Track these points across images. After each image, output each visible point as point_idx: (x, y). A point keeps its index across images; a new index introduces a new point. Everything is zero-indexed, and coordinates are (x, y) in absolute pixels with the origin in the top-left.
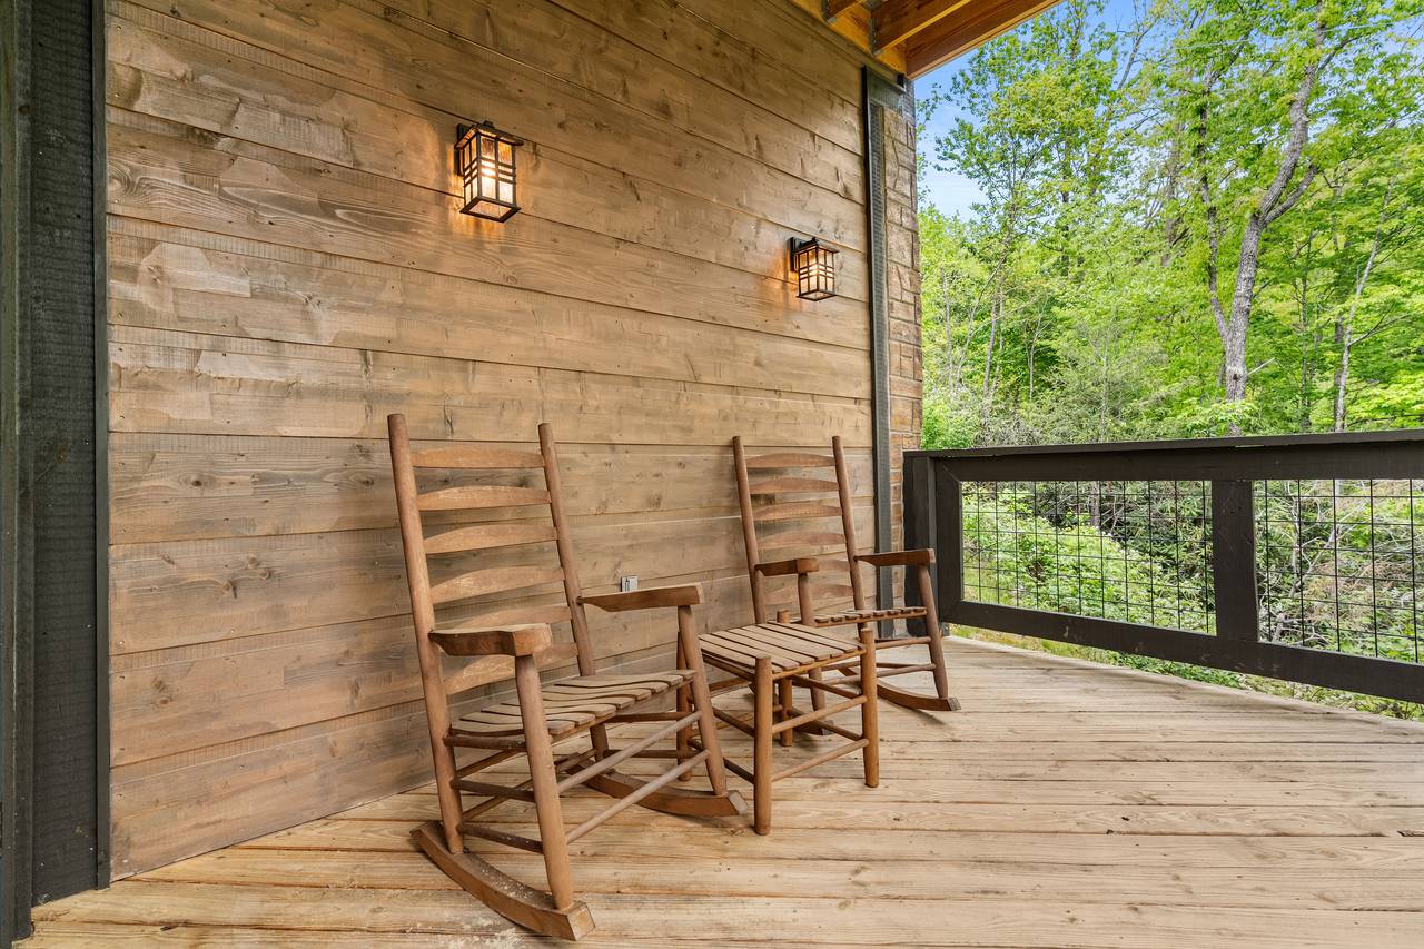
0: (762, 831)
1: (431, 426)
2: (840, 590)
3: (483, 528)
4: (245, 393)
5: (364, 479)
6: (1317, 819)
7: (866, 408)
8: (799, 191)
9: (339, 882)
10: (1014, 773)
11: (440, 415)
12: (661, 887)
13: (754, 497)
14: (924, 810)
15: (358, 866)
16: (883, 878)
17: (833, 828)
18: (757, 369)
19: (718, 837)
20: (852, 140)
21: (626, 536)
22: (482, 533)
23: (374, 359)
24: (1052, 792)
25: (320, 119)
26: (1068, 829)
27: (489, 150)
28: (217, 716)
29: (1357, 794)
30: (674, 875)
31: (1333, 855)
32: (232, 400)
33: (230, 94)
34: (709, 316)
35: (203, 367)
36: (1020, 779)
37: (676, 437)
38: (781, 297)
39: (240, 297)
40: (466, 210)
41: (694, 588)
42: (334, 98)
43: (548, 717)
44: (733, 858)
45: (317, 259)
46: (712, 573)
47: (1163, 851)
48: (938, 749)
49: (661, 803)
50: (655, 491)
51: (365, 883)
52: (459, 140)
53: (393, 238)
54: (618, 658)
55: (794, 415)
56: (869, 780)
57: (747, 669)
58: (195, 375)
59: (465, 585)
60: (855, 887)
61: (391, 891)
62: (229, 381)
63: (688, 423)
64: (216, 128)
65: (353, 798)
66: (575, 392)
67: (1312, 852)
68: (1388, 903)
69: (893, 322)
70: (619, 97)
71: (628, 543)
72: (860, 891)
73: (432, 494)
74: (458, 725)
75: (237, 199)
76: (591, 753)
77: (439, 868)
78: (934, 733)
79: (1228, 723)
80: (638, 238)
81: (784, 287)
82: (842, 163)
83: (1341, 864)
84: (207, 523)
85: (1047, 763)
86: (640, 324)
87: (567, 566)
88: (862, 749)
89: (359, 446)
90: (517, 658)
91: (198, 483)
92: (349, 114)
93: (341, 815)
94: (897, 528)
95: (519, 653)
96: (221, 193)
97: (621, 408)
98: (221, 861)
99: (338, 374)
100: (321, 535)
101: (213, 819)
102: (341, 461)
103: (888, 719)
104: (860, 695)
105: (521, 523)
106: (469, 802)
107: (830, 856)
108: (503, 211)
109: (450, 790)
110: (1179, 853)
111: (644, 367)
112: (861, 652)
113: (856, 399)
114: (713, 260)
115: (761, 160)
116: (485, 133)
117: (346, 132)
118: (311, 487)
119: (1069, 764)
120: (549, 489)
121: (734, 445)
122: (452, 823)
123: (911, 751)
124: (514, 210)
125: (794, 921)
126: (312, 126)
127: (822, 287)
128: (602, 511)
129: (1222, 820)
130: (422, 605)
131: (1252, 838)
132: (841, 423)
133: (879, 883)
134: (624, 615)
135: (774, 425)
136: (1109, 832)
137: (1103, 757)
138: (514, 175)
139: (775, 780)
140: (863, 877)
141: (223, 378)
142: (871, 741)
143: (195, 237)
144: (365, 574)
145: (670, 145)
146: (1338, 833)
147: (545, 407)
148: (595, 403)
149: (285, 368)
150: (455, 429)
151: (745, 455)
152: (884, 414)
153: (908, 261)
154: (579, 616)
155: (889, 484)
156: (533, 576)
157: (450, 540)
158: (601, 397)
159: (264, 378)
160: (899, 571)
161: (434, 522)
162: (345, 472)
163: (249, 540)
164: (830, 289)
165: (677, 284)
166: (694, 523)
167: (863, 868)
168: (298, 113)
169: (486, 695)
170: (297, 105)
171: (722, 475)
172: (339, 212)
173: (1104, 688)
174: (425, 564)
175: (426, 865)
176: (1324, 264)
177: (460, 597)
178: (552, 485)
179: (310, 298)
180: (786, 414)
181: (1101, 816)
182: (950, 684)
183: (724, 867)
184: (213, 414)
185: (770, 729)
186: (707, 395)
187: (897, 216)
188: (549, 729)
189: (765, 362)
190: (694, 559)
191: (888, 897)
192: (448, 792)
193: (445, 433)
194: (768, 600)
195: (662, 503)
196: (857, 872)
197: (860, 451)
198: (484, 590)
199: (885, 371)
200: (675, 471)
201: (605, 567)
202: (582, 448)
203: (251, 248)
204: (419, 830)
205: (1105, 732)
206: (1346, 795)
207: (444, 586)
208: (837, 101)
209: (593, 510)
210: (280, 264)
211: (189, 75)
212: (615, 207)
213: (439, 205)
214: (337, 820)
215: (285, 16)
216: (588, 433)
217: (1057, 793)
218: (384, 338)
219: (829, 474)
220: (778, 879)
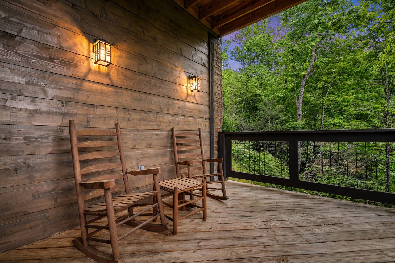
0: (175, 234)
1: (83, 124)
2: (200, 169)
3: (98, 152)
4: (22, 112)
5: (61, 138)
6: (307, 222)
7: (208, 121)
8: (192, 63)
9: (48, 257)
10: (240, 215)
11: (86, 120)
12: (145, 251)
13: (177, 144)
14: (217, 226)
15: (54, 252)
16: (205, 244)
17: (194, 232)
18: (179, 110)
19: (162, 236)
20: (206, 51)
21: (141, 155)
22: (97, 154)
23: (66, 104)
24: (249, 219)
25: (50, 34)
26: (252, 228)
27: (103, 46)
28: (8, 210)
29: (317, 216)
30: (149, 247)
31: (310, 231)
32: (18, 114)
33: (21, 24)
34: (166, 95)
35: (8, 104)
36: (242, 216)
37: (156, 127)
38: (186, 91)
39: (22, 84)
40: (96, 63)
41: (158, 169)
42: (55, 28)
43: (114, 206)
44: (167, 241)
45: (48, 74)
46: (165, 164)
47: (273, 232)
48: (223, 210)
49: (147, 228)
50: (150, 142)
51: (56, 257)
52: (94, 43)
53: (73, 69)
54: (138, 188)
55: (189, 122)
56: (204, 219)
57: (172, 191)
58: (5, 106)
59: (92, 169)
60: (198, 247)
61: (65, 259)
62: (17, 109)
63: (160, 124)
64: (15, 33)
65: (54, 232)
66: (127, 115)
67: (305, 230)
68: (320, 241)
69: (215, 99)
70: (142, 35)
71: (141, 156)
72: (199, 248)
73: (82, 143)
74: (87, 209)
75: (21, 55)
76: (128, 215)
77: (80, 251)
78: (222, 206)
79: (291, 200)
80: (147, 73)
81: (187, 88)
82: (203, 57)
83: (311, 233)
84: (7, 151)
85: (249, 212)
86: (146, 96)
87: (123, 163)
88: (202, 211)
89: (59, 129)
90: (105, 190)
91: (5, 139)
92: (60, 33)
93: (50, 238)
94: (216, 152)
95: (106, 188)
96: (16, 53)
97: (140, 119)
98: (8, 254)
99: (53, 107)
100: (46, 154)
101: (6, 241)
102: (53, 133)
103: (210, 202)
104: (202, 196)
105: (110, 151)
106: (90, 231)
107: (192, 239)
108: (107, 64)
109: (85, 228)
110: (277, 232)
111: (147, 108)
112: (202, 185)
113: (205, 118)
114: (168, 80)
115: (182, 55)
116: (102, 42)
117: (59, 38)
118: (44, 141)
119: (254, 212)
120: (118, 141)
121: (172, 130)
122: (85, 238)
123: (216, 210)
124: (110, 64)
125: (181, 257)
126: (48, 35)
127: (197, 89)
128: (134, 147)
129: (287, 224)
130: (78, 175)
131: (293, 228)
132: (201, 125)
133: (204, 246)
134: (140, 177)
135: (183, 125)
136: (261, 228)
137: (262, 210)
138: (110, 54)
139: (179, 220)
140: (200, 244)
141: (15, 108)
142: (204, 208)
143: (7, 65)
144: (60, 166)
145: (156, 49)
146: (312, 225)
147: (118, 118)
148: (133, 118)
149: (36, 105)
150: (90, 124)
151: (175, 133)
152: (213, 122)
153: (219, 83)
154: (126, 177)
155: (214, 141)
156: (113, 166)
157: (87, 156)
158: (135, 116)
159: (29, 108)
160: (216, 164)
161: (82, 151)
162: (55, 136)
163: (22, 156)
164: (199, 89)
165: (157, 86)
166: (161, 151)
167: (200, 242)
168: (44, 31)
169: (98, 200)
170: (43, 29)
171: (169, 138)
172: (55, 61)
173: (265, 193)
174: (79, 163)
175: (76, 250)
176: (319, 89)
177: (90, 172)
178: (119, 141)
179: (45, 85)
180: (186, 122)
181: (260, 225)
182: (226, 193)
183: (164, 244)
184: (11, 118)
185: (178, 206)
186: (165, 116)
187: (217, 71)
188: (114, 209)
189: (181, 108)
190: (160, 161)
191: (206, 249)
192: (84, 228)
193: (87, 125)
194: (180, 172)
195: (151, 145)
196: (199, 243)
197: (206, 132)
198: (97, 170)
199: (213, 111)
200: (156, 137)
201: (134, 163)
202: (128, 130)
203: (26, 70)
204: (75, 240)
205: (263, 204)
206: (314, 216)
207: (85, 169)
208: (202, 40)
209: (132, 147)
210: (35, 74)
211: (7, 17)
212: (140, 64)
213: (87, 60)
214: (48, 239)
215: (40, 3)
216: (130, 126)
217: (250, 219)
218: (68, 98)
219: (197, 138)
220: (178, 246)
